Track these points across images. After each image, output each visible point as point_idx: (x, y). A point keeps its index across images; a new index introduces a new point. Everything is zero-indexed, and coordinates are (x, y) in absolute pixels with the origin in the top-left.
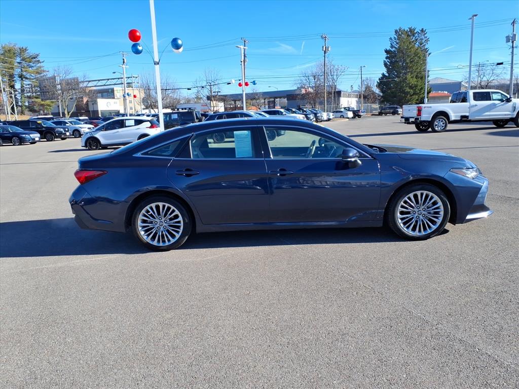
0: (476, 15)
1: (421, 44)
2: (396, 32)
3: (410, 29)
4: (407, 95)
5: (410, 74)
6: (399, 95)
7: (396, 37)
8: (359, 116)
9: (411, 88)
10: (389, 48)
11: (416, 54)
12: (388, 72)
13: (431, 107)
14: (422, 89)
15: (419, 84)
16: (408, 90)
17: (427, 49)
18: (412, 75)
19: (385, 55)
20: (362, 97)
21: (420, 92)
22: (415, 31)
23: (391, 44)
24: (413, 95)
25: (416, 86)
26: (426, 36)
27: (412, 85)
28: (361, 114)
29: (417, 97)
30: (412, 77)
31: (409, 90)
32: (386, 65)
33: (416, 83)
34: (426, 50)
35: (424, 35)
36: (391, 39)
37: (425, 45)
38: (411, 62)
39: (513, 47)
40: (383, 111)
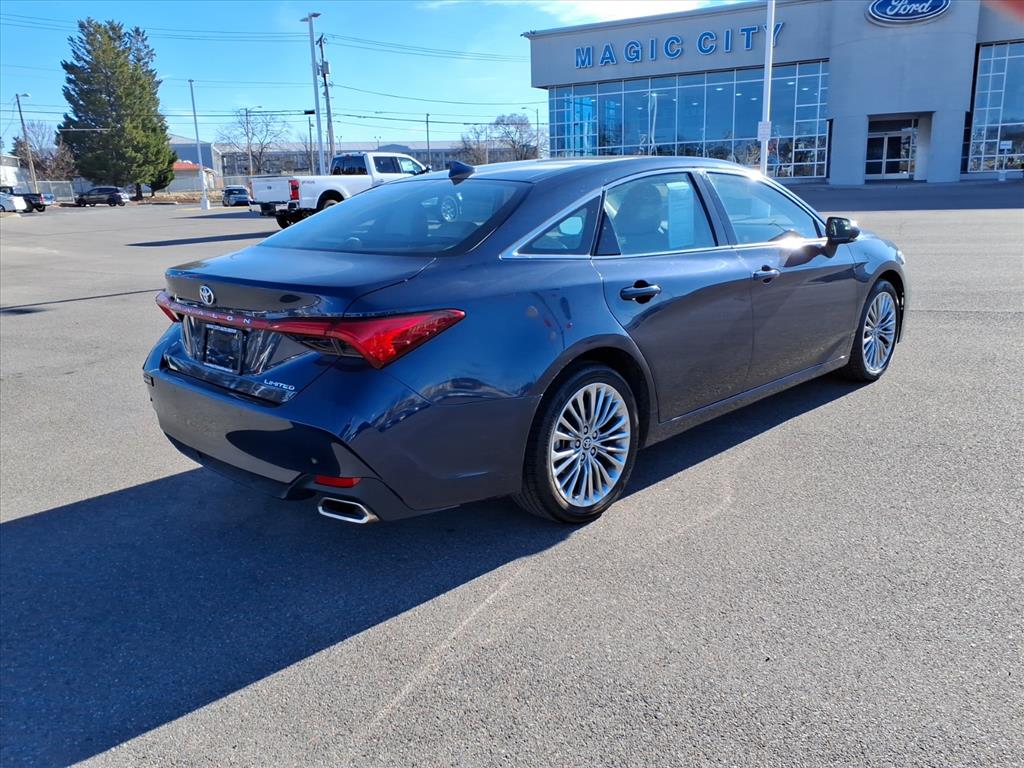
0: (316, 15)
1: (139, 60)
2: (82, 26)
3: (109, 23)
4: (132, 163)
5: (129, 121)
6: (115, 165)
7: (84, 38)
8: (41, 208)
9: (137, 149)
10: (70, 59)
11: (135, 79)
12: (75, 112)
13: (313, 182)
14: (158, 152)
15: (152, 141)
16: (130, 153)
17: (152, 71)
18: (134, 124)
19: (64, 74)
20: (32, 166)
21: (157, 159)
22: (123, 31)
23: (74, 52)
24: (143, 164)
25: (147, 146)
26: (146, 43)
27: (138, 143)
28: (46, 203)
29: (151, 168)
30: (135, 128)
31: (134, 154)
32: (68, 96)
33: (145, 140)
34: (151, 73)
35: (143, 41)
36: (71, 39)
37: (147, 63)
38: (128, 95)
39: (326, 85)
40: (85, 197)
